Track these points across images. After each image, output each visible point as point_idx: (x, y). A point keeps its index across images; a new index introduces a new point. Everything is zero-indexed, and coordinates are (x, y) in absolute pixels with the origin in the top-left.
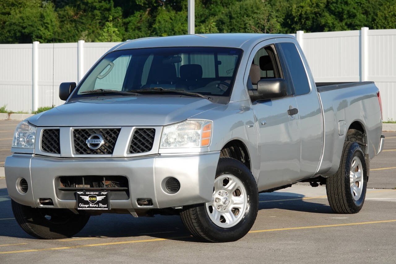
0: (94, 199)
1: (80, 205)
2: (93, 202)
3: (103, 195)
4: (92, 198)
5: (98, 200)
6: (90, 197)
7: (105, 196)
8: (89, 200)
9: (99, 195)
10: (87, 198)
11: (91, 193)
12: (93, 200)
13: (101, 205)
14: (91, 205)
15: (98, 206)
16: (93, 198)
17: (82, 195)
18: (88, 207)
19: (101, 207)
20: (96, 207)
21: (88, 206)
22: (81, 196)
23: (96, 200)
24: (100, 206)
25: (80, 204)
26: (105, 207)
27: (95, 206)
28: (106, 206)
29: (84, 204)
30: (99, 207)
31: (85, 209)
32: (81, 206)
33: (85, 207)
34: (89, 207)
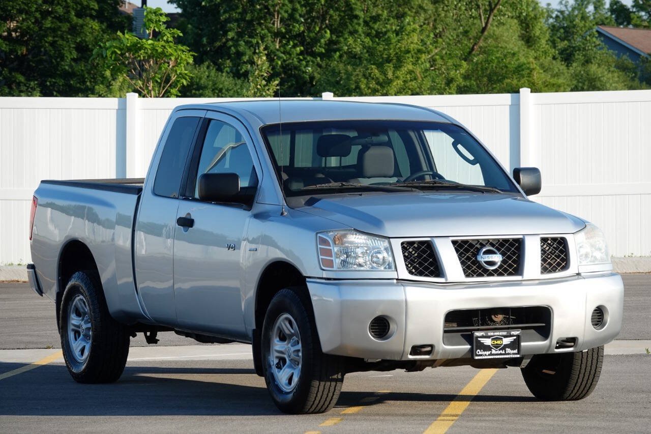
0: (499, 342)
1: (478, 352)
2: (497, 346)
3: (513, 336)
4: (495, 342)
5: (504, 343)
6: (492, 339)
7: (515, 338)
8: (492, 345)
9: (505, 337)
10: (488, 342)
11: (496, 334)
12: (497, 344)
13: (508, 350)
14: (493, 352)
15: (504, 352)
16: (497, 341)
17: (483, 337)
18: (489, 355)
19: (509, 354)
20: (501, 354)
21: (489, 352)
22: (479, 339)
23: (502, 344)
24: (507, 352)
25: (478, 350)
26: (514, 354)
27: (499, 352)
28: (516, 351)
29: (484, 351)
30: (505, 354)
31: (486, 357)
32: (480, 353)
33: (486, 355)
34: (491, 354)
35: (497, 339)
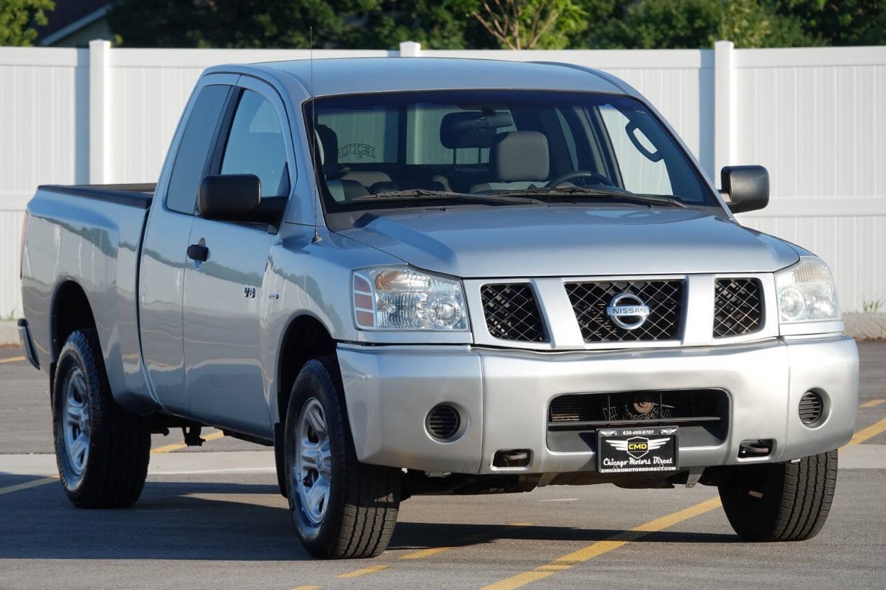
0: (640, 446)
1: (606, 462)
3: (665, 436)
4: (635, 445)
5: (649, 448)
6: (629, 441)
7: (668, 439)
8: (629, 450)
9: (652, 437)
10: (622, 446)
12: (637, 449)
14: (632, 461)
15: (649, 463)
16: (637, 445)
17: (613, 438)
18: (625, 467)
19: (659, 465)
20: (645, 466)
21: (625, 463)
22: (608, 441)
23: (646, 450)
24: (655, 463)
25: (606, 459)
26: (666, 465)
27: (642, 462)
28: (670, 461)
29: (616, 460)
30: (653, 465)
31: (618, 470)
32: (609, 464)
33: (619, 467)
34: (628, 466)
35: (637, 441)
